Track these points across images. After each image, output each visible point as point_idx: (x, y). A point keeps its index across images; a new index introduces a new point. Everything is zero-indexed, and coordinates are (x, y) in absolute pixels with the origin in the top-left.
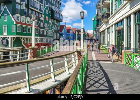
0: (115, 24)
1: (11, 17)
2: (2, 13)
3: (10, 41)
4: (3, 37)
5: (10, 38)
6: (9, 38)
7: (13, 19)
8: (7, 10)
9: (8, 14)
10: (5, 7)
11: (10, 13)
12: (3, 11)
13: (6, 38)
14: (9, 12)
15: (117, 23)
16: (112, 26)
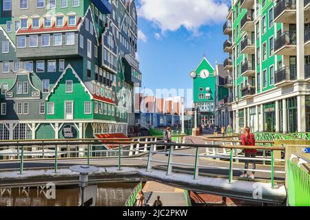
0: (263, 104)
1: (83, 85)
2: (62, 77)
3: (80, 130)
4: (65, 123)
5: (81, 125)
6: (77, 124)
7: (86, 90)
8: (74, 72)
9: (76, 81)
10: (69, 66)
11: (79, 79)
12: (64, 73)
13: (73, 124)
14: (77, 76)
15: (267, 104)
16: (259, 105)
